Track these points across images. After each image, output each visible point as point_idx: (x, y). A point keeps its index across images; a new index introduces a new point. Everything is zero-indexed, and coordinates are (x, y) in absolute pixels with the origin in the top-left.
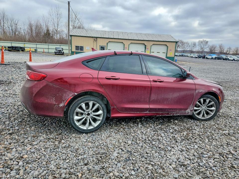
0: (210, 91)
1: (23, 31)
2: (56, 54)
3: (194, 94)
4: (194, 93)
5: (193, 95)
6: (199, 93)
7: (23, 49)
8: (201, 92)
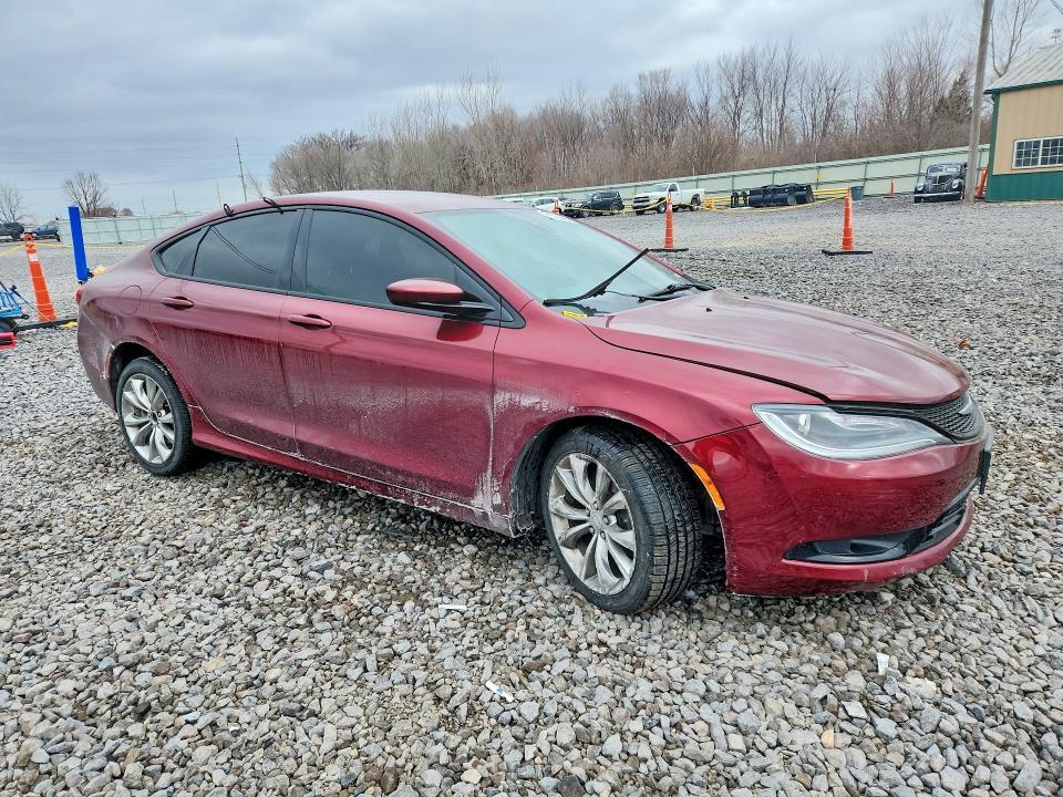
0: (600, 413)
1: (850, 115)
2: (920, 198)
3: (486, 413)
4: (488, 407)
5: (479, 415)
6: (514, 409)
7: (802, 195)
8: (530, 410)
